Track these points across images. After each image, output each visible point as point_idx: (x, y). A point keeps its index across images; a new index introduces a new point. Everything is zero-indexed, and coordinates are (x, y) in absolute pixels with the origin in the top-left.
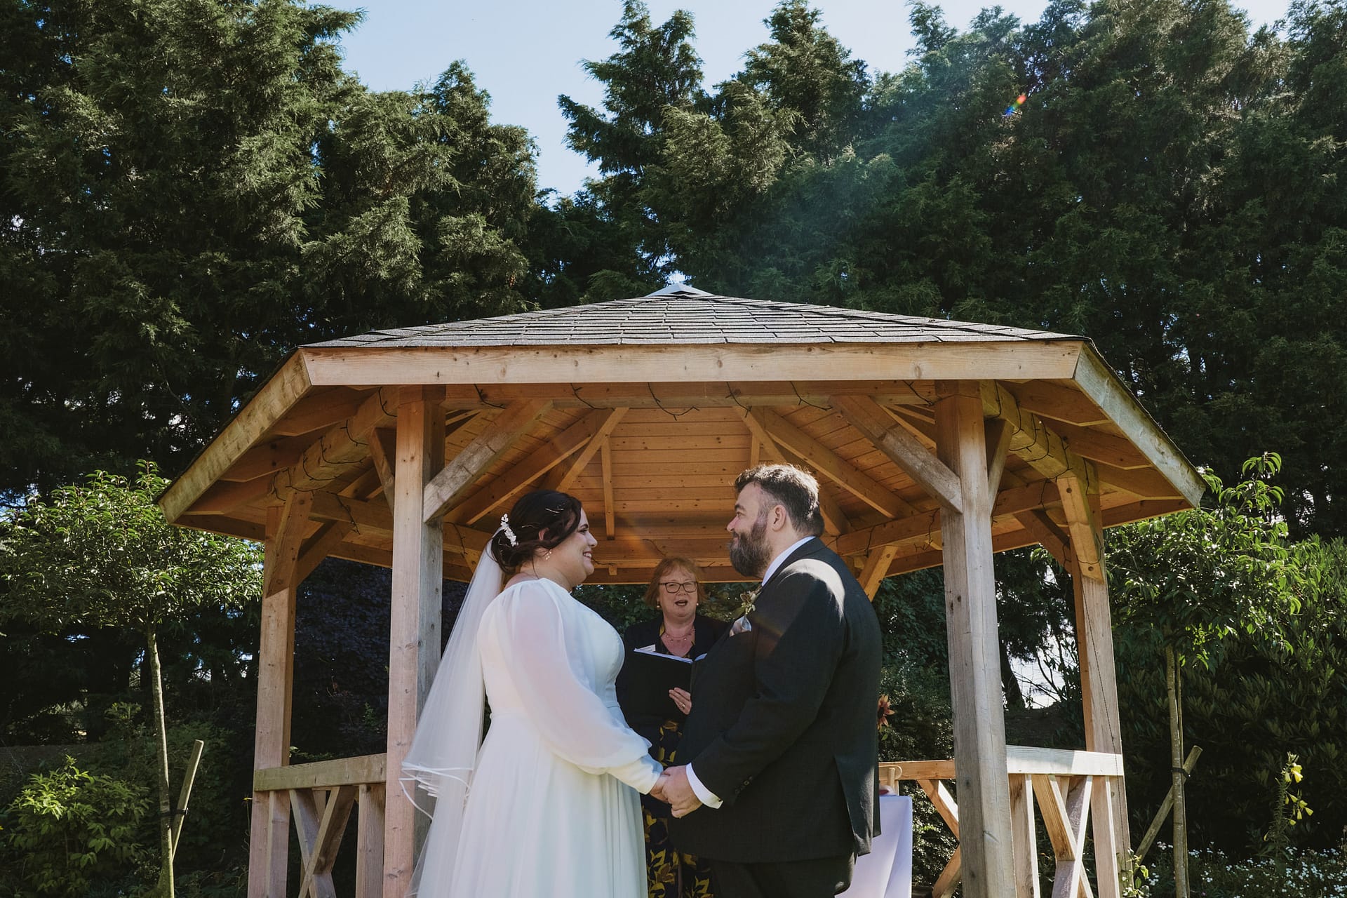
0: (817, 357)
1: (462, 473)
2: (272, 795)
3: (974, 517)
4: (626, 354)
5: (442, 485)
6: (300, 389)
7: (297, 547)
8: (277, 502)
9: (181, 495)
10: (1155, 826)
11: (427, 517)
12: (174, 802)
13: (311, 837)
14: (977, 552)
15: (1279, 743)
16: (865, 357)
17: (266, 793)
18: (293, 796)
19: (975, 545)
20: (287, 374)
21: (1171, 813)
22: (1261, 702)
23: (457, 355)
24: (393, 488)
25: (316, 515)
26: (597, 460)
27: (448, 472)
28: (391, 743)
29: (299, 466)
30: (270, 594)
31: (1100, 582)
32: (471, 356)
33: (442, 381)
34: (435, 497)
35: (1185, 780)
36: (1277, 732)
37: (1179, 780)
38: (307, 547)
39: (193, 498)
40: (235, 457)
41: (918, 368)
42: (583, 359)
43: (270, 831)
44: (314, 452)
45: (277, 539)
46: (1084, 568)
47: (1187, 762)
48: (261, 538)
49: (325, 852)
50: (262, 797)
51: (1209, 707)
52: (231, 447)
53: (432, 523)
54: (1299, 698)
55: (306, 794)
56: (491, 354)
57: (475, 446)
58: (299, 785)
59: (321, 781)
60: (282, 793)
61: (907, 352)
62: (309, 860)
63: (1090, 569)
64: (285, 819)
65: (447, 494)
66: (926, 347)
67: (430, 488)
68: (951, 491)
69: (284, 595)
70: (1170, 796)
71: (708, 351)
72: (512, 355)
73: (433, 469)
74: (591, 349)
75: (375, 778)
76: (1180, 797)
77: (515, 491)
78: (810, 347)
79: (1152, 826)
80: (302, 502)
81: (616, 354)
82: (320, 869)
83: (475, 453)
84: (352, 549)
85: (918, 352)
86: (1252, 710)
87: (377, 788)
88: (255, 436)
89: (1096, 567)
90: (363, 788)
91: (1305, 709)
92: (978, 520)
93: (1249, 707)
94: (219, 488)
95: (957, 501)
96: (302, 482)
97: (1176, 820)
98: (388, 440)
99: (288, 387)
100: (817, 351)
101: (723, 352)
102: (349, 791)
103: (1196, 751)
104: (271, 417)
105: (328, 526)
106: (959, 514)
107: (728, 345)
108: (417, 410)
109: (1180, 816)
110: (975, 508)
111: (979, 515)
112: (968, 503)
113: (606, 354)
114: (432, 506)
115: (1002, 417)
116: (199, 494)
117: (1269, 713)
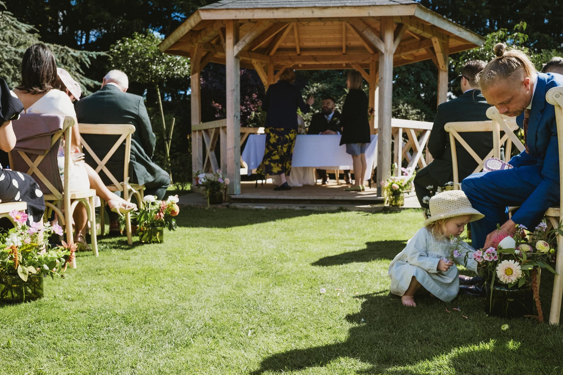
0: (340, 10)
1: (244, 43)
2: (197, 132)
4: (287, 10)
5: (238, 46)
6: (199, 20)
7: (200, 60)
8: (193, 46)
9: (165, 45)
11: (235, 55)
12: (168, 135)
13: (208, 142)
16: (354, 10)
17: (195, 131)
18: (203, 132)
19: (387, 63)
20: (195, 15)
23: (241, 11)
24: (225, 47)
25: (205, 50)
26: (292, 29)
27: (240, 42)
28: (227, 116)
29: (199, 36)
30: (193, 74)
31: (446, 71)
32: (245, 11)
33: (237, 18)
34: (237, 49)
38: (203, 59)
39: (169, 46)
40: (182, 36)
41: (369, 13)
42: (275, 11)
43: (197, 141)
44: (203, 33)
45: (194, 57)
46: (441, 67)
48: (189, 57)
49: (212, 145)
50: (194, 133)
52: (180, 33)
53: (237, 57)
55: (206, 131)
56: (250, 10)
57: (247, 35)
58: (204, 128)
59: (210, 127)
60: (200, 131)
61: (366, 8)
62: (208, 148)
63: (443, 67)
64: (201, 138)
65: (240, 49)
66: (371, 7)
67: (236, 47)
68: (381, 47)
69: (197, 75)
71: (309, 9)
72: (256, 11)
73: (236, 41)
74: (277, 9)
75: (224, 125)
77: (267, 40)
78: (338, 7)
80: (201, 47)
81: (284, 10)
82: (211, 150)
83: (247, 36)
84: (216, 59)
85: (369, 8)
87: (224, 128)
88: (187, 31)
89: (444, 67)
90: (221, 128)
92: (389, 56)
94: (177, 43)
95: (383, 50)
96: (200, 41)
98: (224, 31)
99: (196, 19)
100: (340, 8)
101: (314, 9)
102: (218, 129)
104: (191, 26)
105: (208, 53)
106: (383, 54)
107: (315, 7)
108: (231, 24)
110: (389, 52)
111: (389, 54)
112: (386, 51)
113: (281, 10)
114: (236, 52)
115: (403, 23)
116: (171, 45)
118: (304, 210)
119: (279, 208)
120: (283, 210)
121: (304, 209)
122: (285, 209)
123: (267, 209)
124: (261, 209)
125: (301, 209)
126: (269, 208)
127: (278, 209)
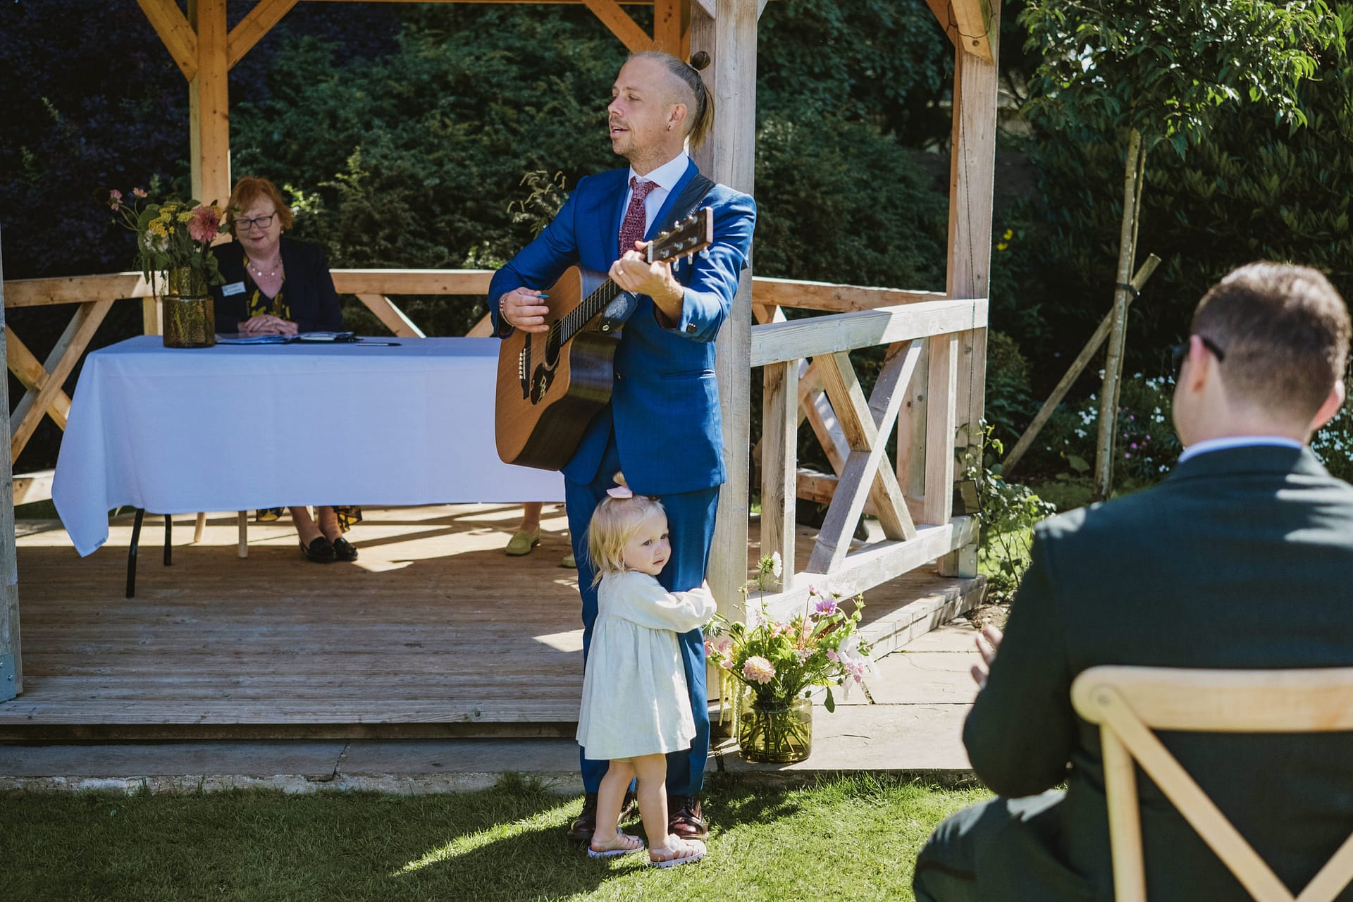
3: (732, 24)
10: (1083, 358)
14: (732, 74)
15: (1295, 237)
19: (730, 63)
21: (1106, 343)
22: (1282, 181)
31: (988, 62)
35: (1131, 299)
36: (1292, 224)
37: (1122, 299)
46: (967, 43)
47: (1138, 276)
51: (1209, 186)
54: (1331, 178)
63: (975, 43)
70: (1108, 320)
76: (1121, 322)
79: (1079, 357)
86: (1267, 193)
89: (983, 41)
91: (1337, 193)
92: (737, 27)
93: (1263, 188)
97: (1111, 351)
103: (1153, 261)
106: (710, 19)
109: (1118, 347)
110: (735, 10)
112: (725, 3)
117: (1287, 197)
118: (326, 794)
119: (208, 788)
120: (224, 794)
121: (332, 786)
122: (238, 793)
123: (144, 792)
124: (115, 797)
125: (314, 787)
126: (156, 786)
127: (199, 794)
